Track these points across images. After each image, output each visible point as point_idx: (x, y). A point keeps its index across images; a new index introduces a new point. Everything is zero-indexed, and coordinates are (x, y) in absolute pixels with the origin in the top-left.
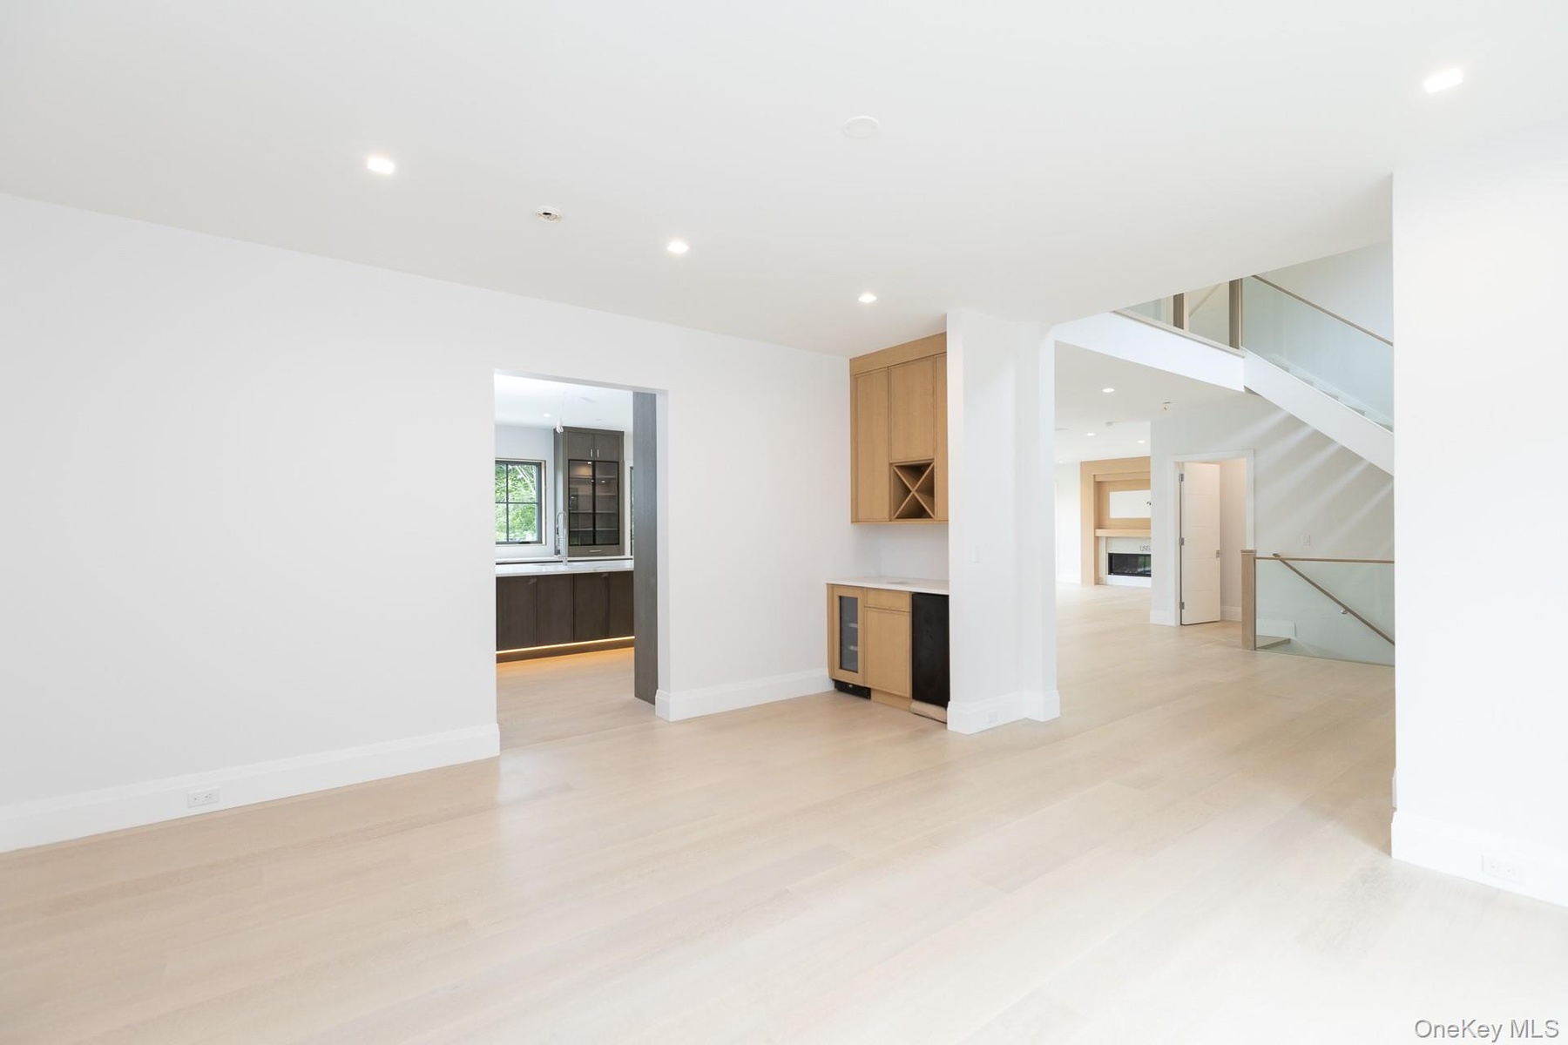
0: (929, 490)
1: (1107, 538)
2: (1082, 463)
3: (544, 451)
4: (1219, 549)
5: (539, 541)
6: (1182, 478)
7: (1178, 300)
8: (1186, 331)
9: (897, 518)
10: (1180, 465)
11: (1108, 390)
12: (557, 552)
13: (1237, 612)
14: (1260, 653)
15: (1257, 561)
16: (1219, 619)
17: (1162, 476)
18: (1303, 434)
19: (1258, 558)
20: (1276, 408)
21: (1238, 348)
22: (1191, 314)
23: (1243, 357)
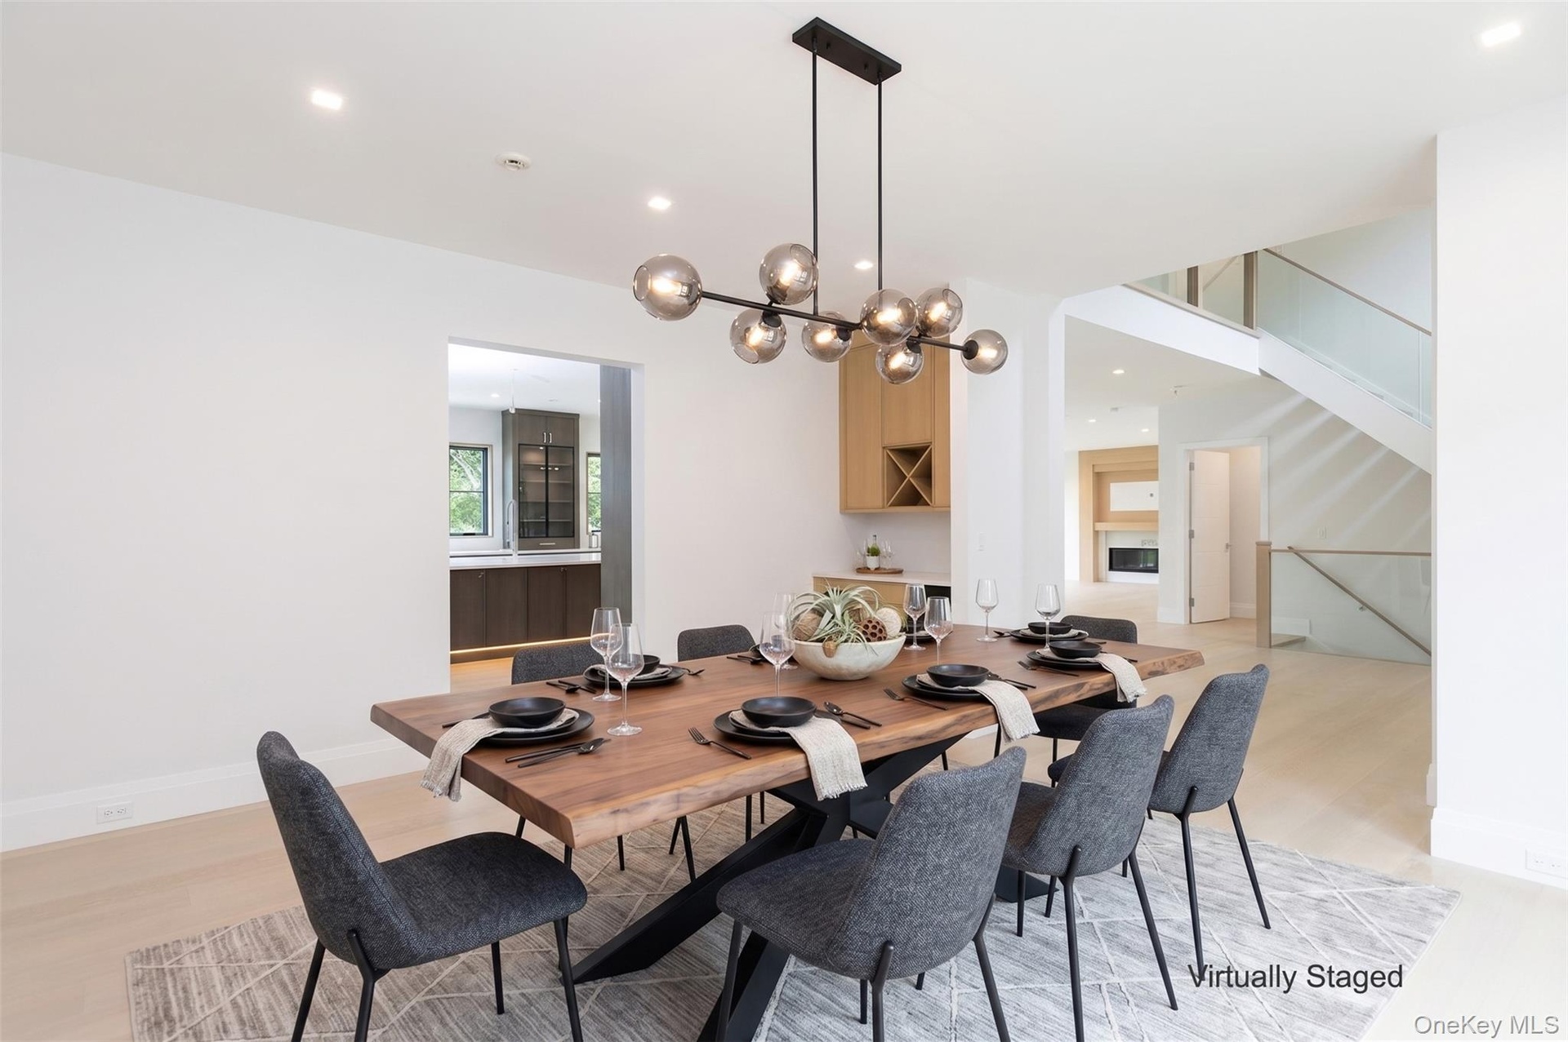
0: (927, 475)
1: (1106, 532)
2: (1080, 452)
3: (490, 435)
4: (1228, 542)
5: (485, 533)
6: (1192, 467)
7: (1193, 273)
8: (1200, 310)
9: (890, 506)
10: (1191, 453)
11: (1119, 372)
12: (506, 545)
13: (1249, 608)
14: (1275, 651)
15: (1272, 554)
16: (1228, 616)
17: (1172, 465)
18: (1319, 420)
19: (1275, 551)
20: (1292, 392)
21: (1252, 328)
22: (1204, 289)
23: (1258, 338)
